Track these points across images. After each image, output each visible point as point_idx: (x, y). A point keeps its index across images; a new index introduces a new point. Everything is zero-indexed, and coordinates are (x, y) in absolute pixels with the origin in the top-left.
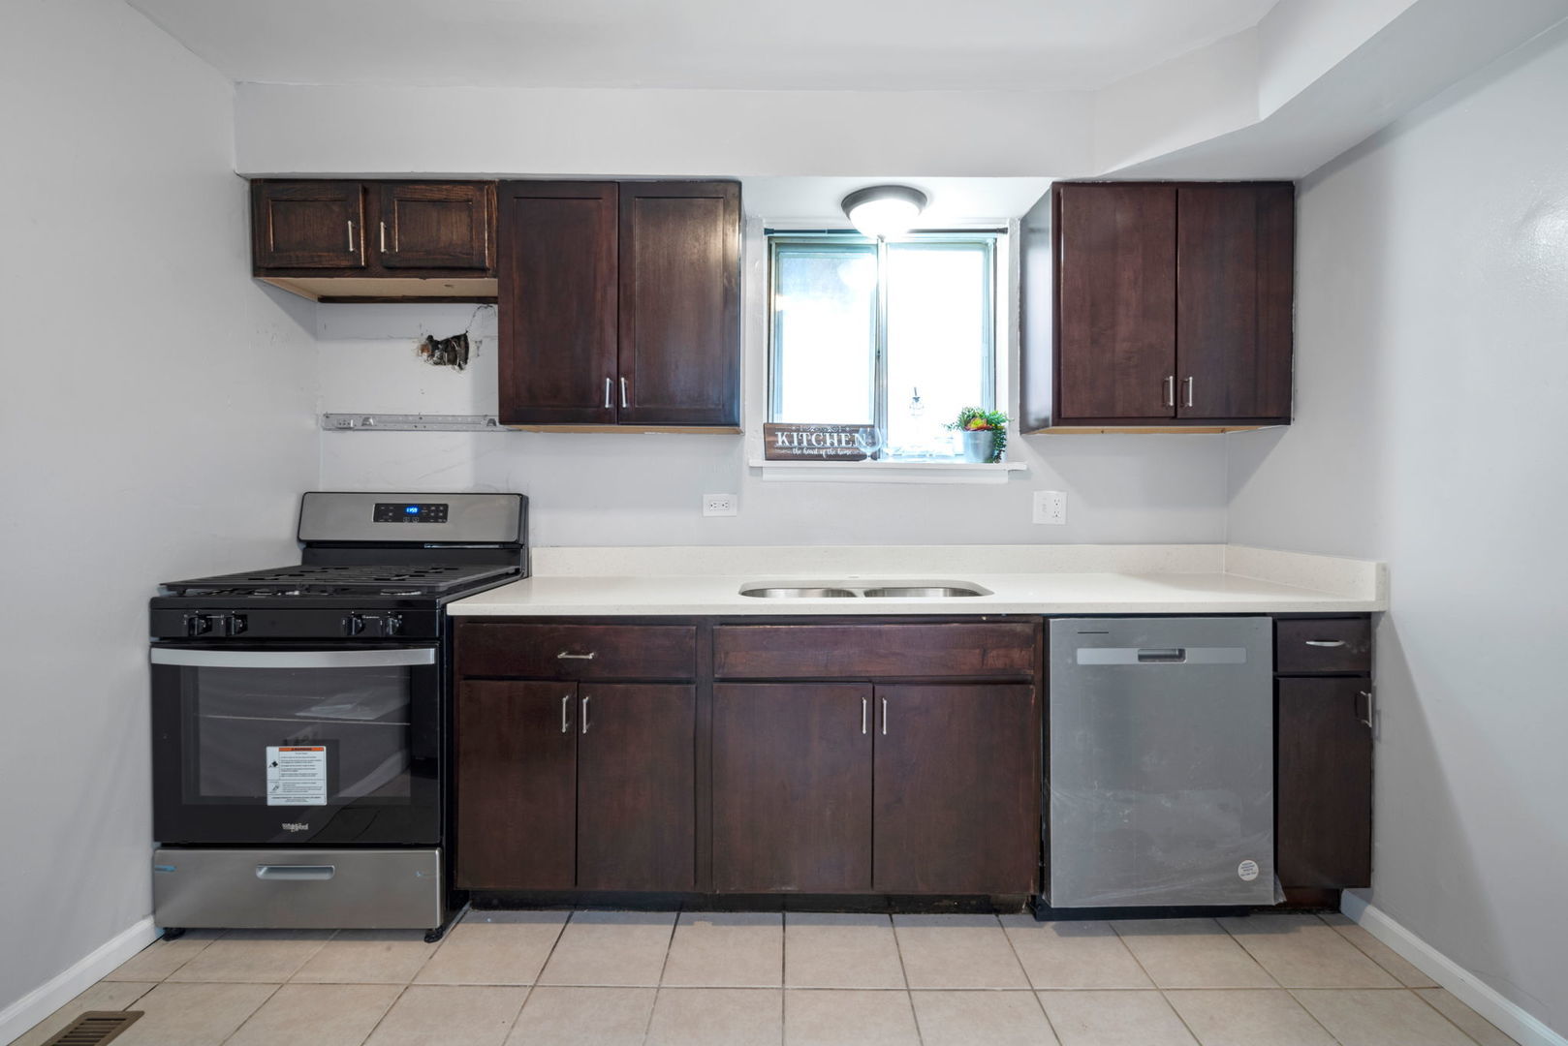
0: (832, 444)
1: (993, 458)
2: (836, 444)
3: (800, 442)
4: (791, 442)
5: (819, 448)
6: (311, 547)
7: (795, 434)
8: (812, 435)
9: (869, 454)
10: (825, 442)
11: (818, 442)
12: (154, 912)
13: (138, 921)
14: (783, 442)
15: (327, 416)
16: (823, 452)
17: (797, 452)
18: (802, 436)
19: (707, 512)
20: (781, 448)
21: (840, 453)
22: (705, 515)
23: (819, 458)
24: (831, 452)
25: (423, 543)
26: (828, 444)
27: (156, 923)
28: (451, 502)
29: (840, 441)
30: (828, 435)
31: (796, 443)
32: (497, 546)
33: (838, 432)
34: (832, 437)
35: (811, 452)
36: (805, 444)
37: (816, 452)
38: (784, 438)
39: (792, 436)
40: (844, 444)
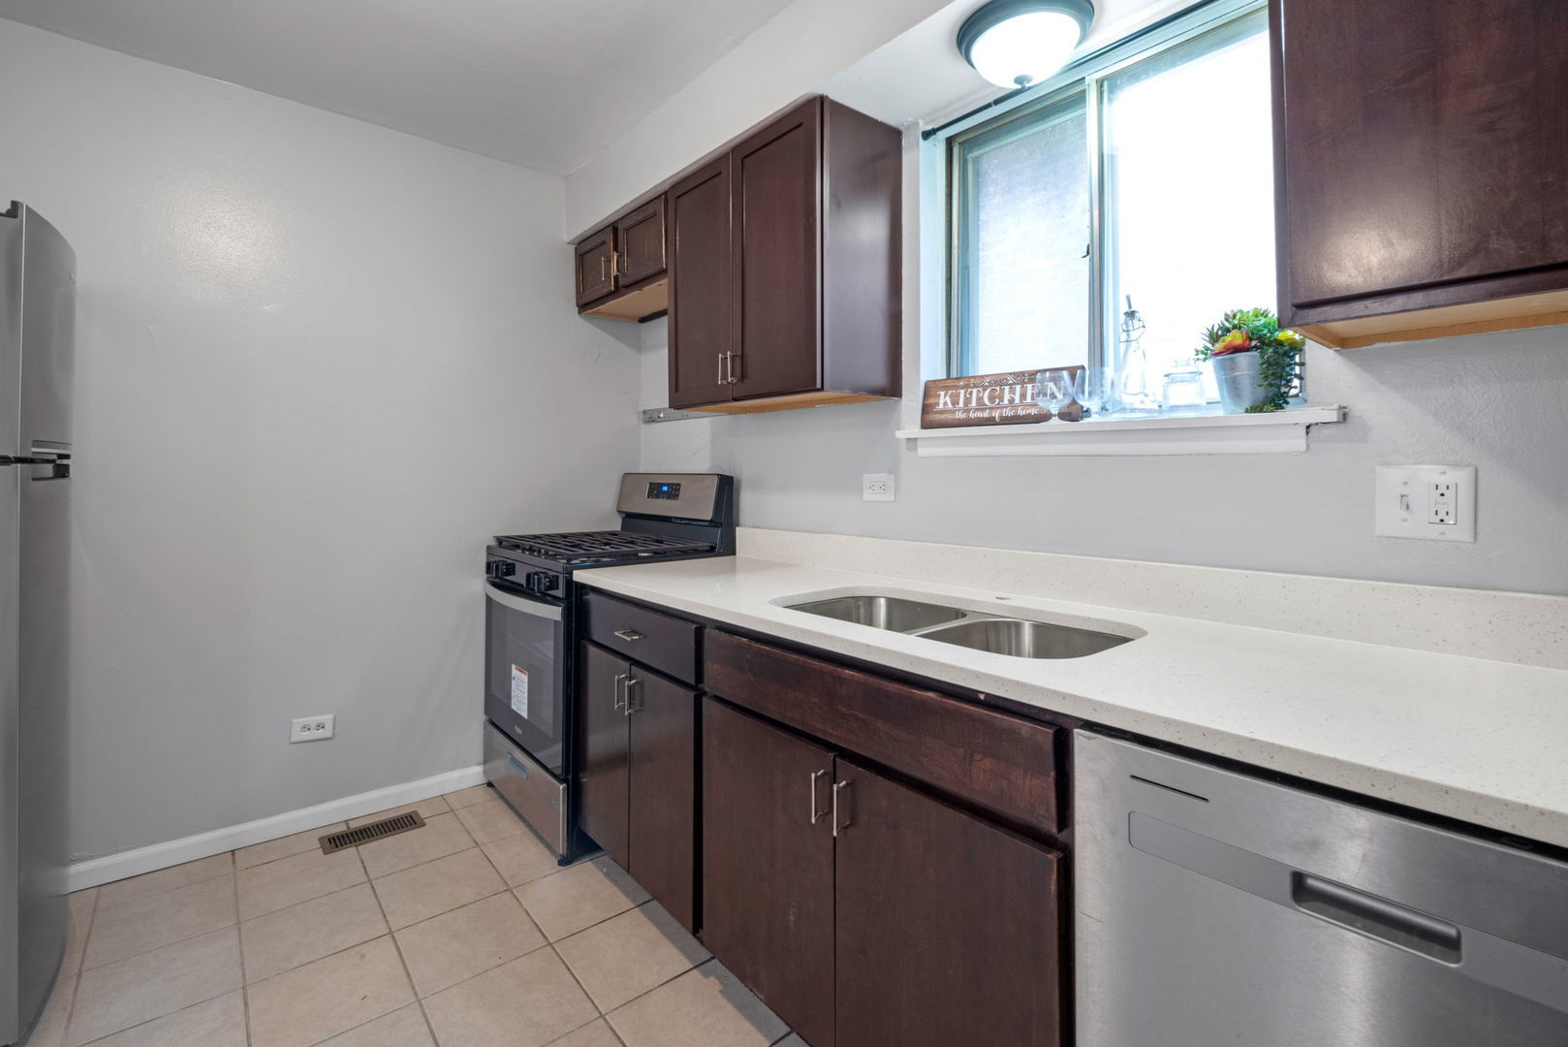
0: (1012, 401)
1: (1275, 400)
2: (1017, 401)
3: (967, 401)
4: (955, 403)
5: (991, 408)
6: (629, 518)
7: (962, 392)
8: (984, 390)
9: (1054, 411)
10: (1001, 399)
11: (992, 398)
12: (485, 762)
13: (473, 765)
14: (945, 404)
15: (644, 412)
16: (996, 414)
17: (960, 415)
18: (971, 393)
19: (868, 496)
20: (942, 412)
21: (1021, 412)
22: (865, 499)
23: (990, 422)
24: (1008, 413)
25: (671, 518)
26: (1006, 402)
27: (485, 772)
28: (683, 482)
29: (1023, 396)
30: (1007, 388)
31: (961, 404)
32: (706, 524)
33: (1023, 383)
34: (1012, 391)
35: (980, 414)
36: (974, 403)
37: (986, 414)
38: (948, 399)
39: (958, 395)
40: (1029, 400)
